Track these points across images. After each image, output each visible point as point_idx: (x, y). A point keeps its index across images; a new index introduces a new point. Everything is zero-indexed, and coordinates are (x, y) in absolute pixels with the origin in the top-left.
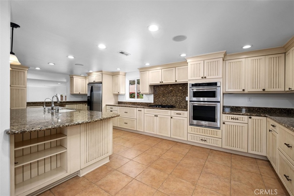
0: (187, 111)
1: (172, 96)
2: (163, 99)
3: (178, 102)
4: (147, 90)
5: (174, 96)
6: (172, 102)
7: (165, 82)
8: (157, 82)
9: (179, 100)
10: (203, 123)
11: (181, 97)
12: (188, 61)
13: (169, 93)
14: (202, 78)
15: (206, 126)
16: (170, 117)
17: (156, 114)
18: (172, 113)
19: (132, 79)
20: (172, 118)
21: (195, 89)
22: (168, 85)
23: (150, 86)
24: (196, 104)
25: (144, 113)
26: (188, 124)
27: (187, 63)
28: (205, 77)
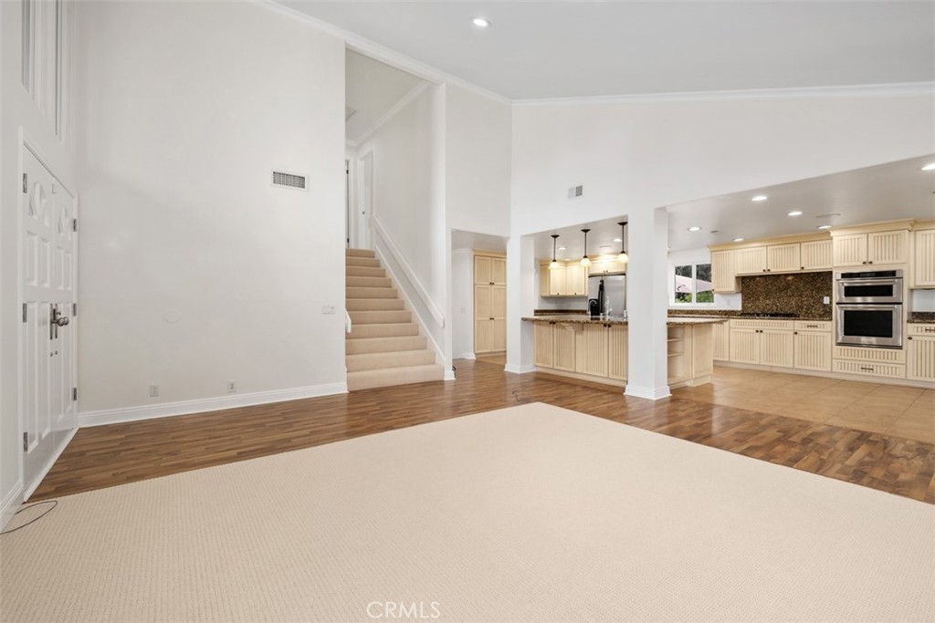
0: (831, 320)
1: (790, 296)
2: (768, 302)
3: (805, 307)
4: (732, 285)
5: (793, 295)
6: (790, 308)
7: (775, 271)
8: (757, 270)
9: (806, 303)
10: (864, 339)
11: (812, 297)
12: (832, 234)
13: (781, 291)
14: (864, 263)
15: (870, 346)
16: (792, 333)
17: (759, 328)
18: (798, 324)
19: (683, 264)
20: (796, 333)
21: (847, 282)
22: (779, 275)
23: (737, 278)
24: (850, 307)
25: (730, 328)
26: (834, 343)
27: (832, 238)
28: (871, 263)
